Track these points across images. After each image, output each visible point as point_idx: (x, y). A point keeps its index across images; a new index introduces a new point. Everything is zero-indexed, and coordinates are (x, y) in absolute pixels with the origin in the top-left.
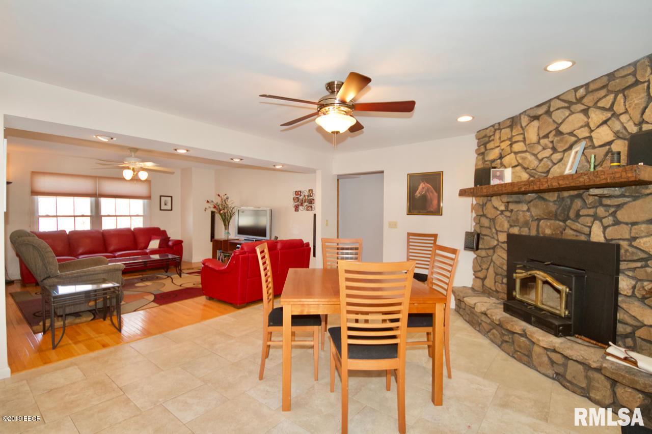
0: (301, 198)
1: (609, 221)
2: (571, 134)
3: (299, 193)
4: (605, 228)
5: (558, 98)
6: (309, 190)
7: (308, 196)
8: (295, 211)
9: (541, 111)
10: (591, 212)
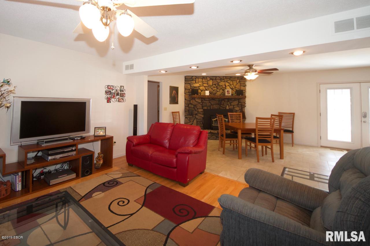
0: (113, 91)
1: (229, 105)
2: (222, 86)
3: (112, 87)
4: (229, 106)
5: (218, 77)
6: (121, 86)
7: (120, 91)
8: (108, 102)
9: (214, 78)
10: (227, 103)
